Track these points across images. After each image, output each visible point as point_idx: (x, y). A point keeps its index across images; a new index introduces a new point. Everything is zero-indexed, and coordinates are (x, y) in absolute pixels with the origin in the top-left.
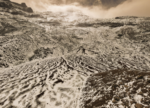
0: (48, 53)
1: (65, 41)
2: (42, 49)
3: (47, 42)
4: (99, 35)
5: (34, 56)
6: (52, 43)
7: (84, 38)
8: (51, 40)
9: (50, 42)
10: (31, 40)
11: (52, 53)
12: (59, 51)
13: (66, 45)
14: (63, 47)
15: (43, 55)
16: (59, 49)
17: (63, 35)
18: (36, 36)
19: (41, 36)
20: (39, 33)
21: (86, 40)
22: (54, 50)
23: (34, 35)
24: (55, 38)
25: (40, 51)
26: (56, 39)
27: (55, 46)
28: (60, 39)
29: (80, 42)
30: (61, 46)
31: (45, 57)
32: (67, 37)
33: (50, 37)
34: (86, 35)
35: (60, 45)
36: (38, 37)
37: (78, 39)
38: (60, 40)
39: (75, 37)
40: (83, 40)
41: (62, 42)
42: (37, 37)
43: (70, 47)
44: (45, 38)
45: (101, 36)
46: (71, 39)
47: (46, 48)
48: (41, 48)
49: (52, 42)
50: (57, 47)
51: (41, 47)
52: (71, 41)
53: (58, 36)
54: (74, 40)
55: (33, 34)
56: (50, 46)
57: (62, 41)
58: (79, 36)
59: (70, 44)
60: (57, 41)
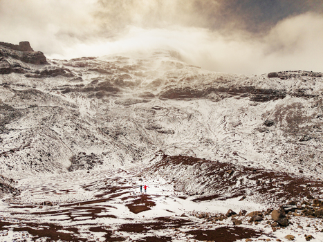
0: (93, 161)
1: (128, 138)
2: (82, 155)
3: (89, 141)
4: (219, 121)
5: (71, 166)
6: (101, 144)
7: (176, 131)
8: (97, 136)
9: (96, 141)
10: (58, 137)
11: (102, 163)
12: (115, 159)
13: (129, 148)
14: (123, 152)
15: (87, 166)
16: (114, 155)
17: (123, 122)
18: (65, 128)
19: (76, 129)
20: (69, 121)
21: (181, 136)
22: (105, 157)
23: (61, 126)
24: (104, 131)
25: (79, 159)
26: (108, 134)
27: (106, 151)
28: (117, 134)
29: (165, 140)
30: (118, 150)
31: (91, 168)
32: (135, 129)
33: (94, 131)
34: (185, 122)
35: (116, 149)
36: (70, 130)
37: (163, 132)
38: (116, 138)
39: (155, 128)
40: (175, 135)
41: (120, 142)
42: (68, 131)
43: (139, 152)
44: (85, 133)
45: (222, 126)
46: (143, 133)
47: (88, 153)
48: (80, 154)
49: (99, 142)
50: (110, 152)
51: (79, 151)
52: (142, 139)
53: (110, 125)
54: (152, 135)
55: (57, 124)
56: (97, 151)
57: (121, 138)
58: (165, 126)
59: (139, 145)
60: (110, 140)
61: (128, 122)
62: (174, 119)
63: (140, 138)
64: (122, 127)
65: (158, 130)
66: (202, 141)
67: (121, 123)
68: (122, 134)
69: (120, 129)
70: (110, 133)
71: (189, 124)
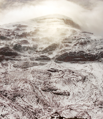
1: (25, 100)
7: (71, 93)
17: (21, 85)
21: (76, 98)
26: (6, 96)
27: (4, 113)
29: (60, 101)
30: (15, 112)
32: (31, 91)
34: (80, 84)
35: (13, 111)
37: (58, 94)
38: (13, 100)
39: (51, 90)
40: (70, 97)
41: (17, 104)
46: (40, 95)
50: (7, 114)
52: (38, 101)
54: (48, 97)
57: (18, 100)
58: (61, 87)
59: (36, 106)
60: (8, 102)
61: (25, 84)
62: (69, 81)
63: (36, 99)
64: (20, 90)
65: (54, 92)
66: (97, 103)
67: (19, 85)
68: (19, 96)
69: (18, 91)
70: (9, 95)
71: (83, 86)
